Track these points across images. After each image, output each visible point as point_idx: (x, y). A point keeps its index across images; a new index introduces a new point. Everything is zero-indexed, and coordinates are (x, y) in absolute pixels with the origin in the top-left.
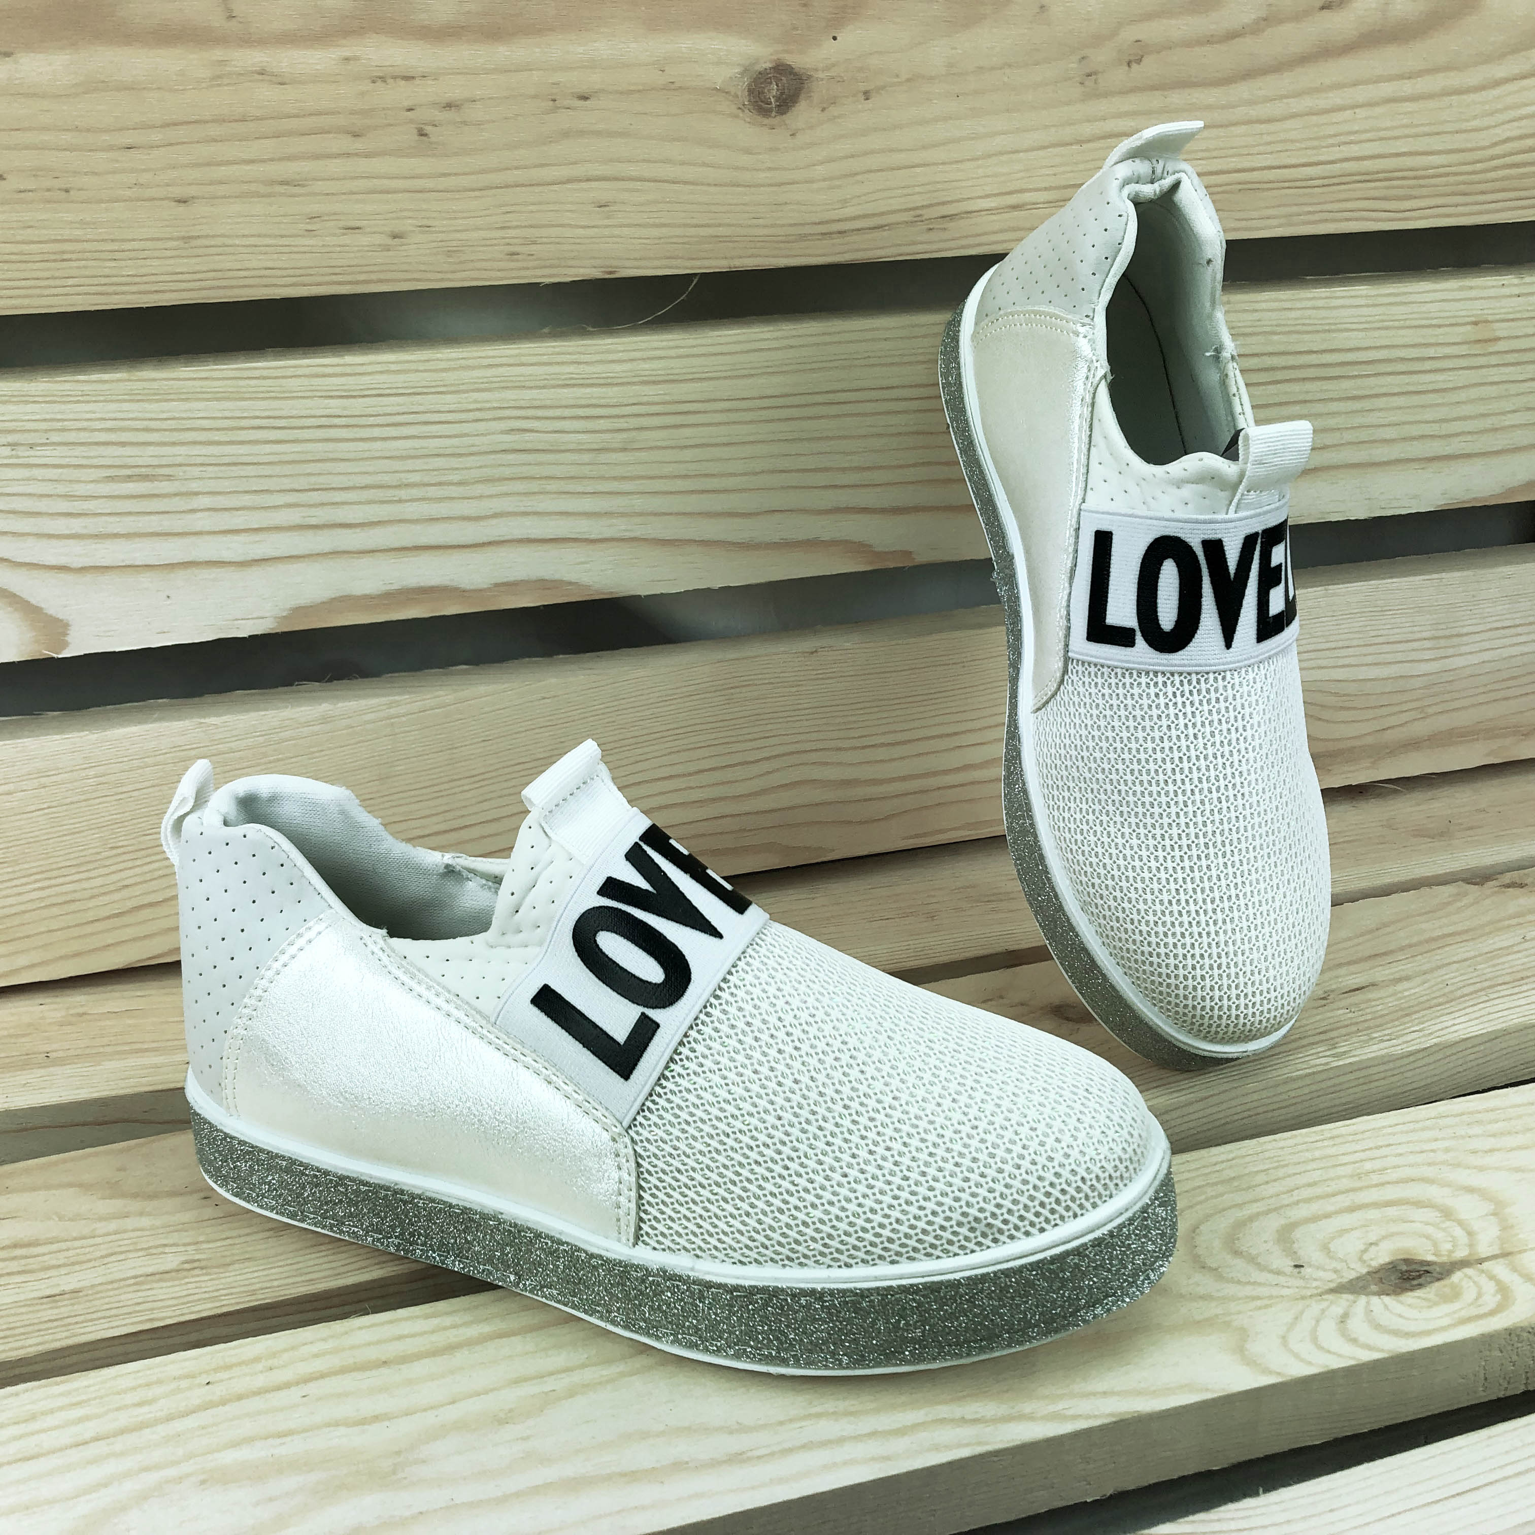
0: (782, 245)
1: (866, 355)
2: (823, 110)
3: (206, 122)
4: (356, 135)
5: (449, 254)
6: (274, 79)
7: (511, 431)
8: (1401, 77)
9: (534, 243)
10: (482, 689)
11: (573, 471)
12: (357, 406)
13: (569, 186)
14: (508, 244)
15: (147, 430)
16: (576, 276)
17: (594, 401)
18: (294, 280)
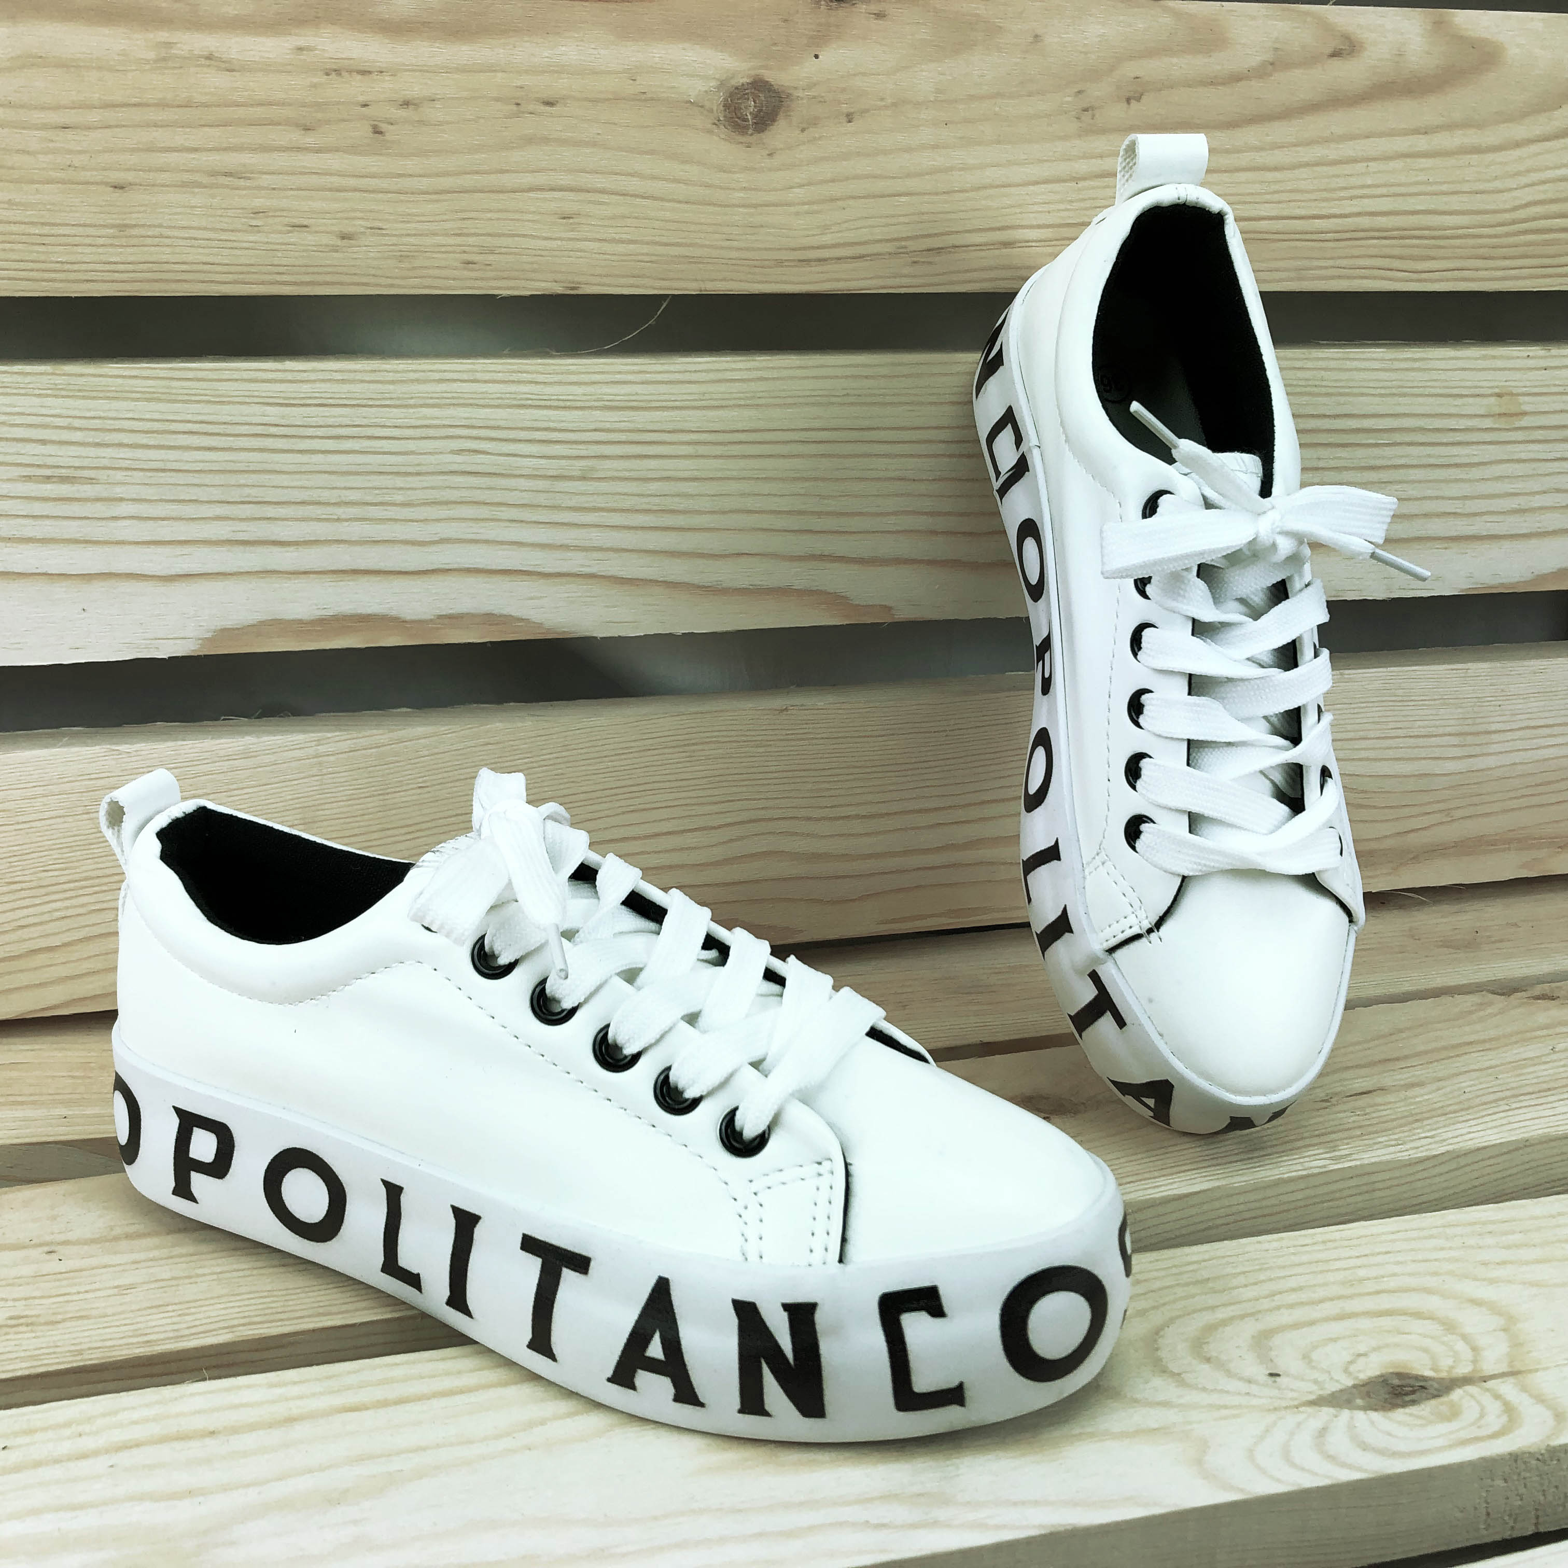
0: (757, 270)
1: (845, 392)
2: (803, 130)
3: (147, 105)
4: (307, 129)
5: (401, 258)
6: (223, 65)
7: (460, 452)
8: (1416, 131)
9: (492, 252)
10: (420, 730)
11: (526, 498)
12: (295, 415)
13: (531, 195)
14: (465, 252)
15: (70, 428)
16: (537, 290)
17: (552, 425)
18: (236, 277)
